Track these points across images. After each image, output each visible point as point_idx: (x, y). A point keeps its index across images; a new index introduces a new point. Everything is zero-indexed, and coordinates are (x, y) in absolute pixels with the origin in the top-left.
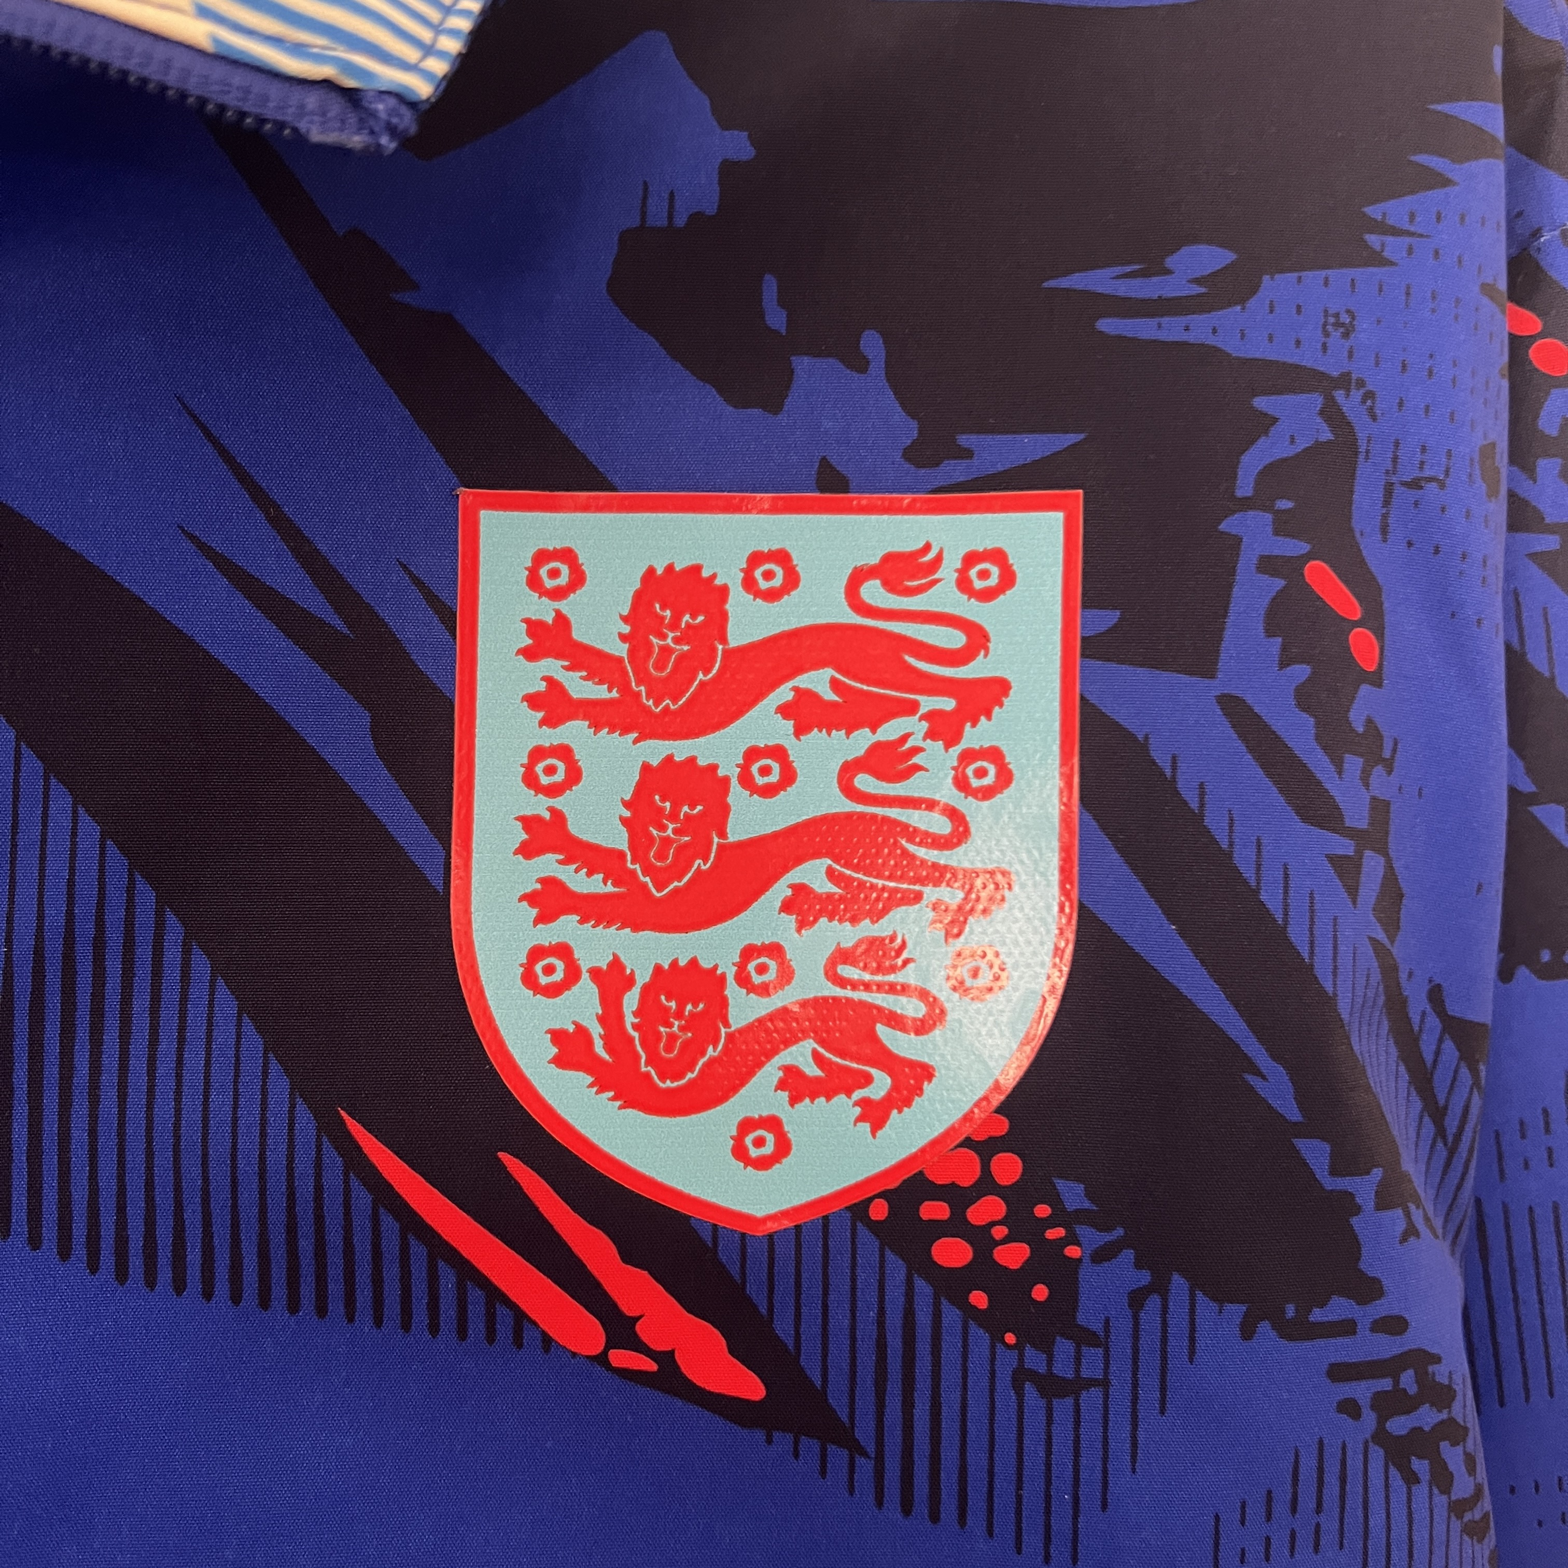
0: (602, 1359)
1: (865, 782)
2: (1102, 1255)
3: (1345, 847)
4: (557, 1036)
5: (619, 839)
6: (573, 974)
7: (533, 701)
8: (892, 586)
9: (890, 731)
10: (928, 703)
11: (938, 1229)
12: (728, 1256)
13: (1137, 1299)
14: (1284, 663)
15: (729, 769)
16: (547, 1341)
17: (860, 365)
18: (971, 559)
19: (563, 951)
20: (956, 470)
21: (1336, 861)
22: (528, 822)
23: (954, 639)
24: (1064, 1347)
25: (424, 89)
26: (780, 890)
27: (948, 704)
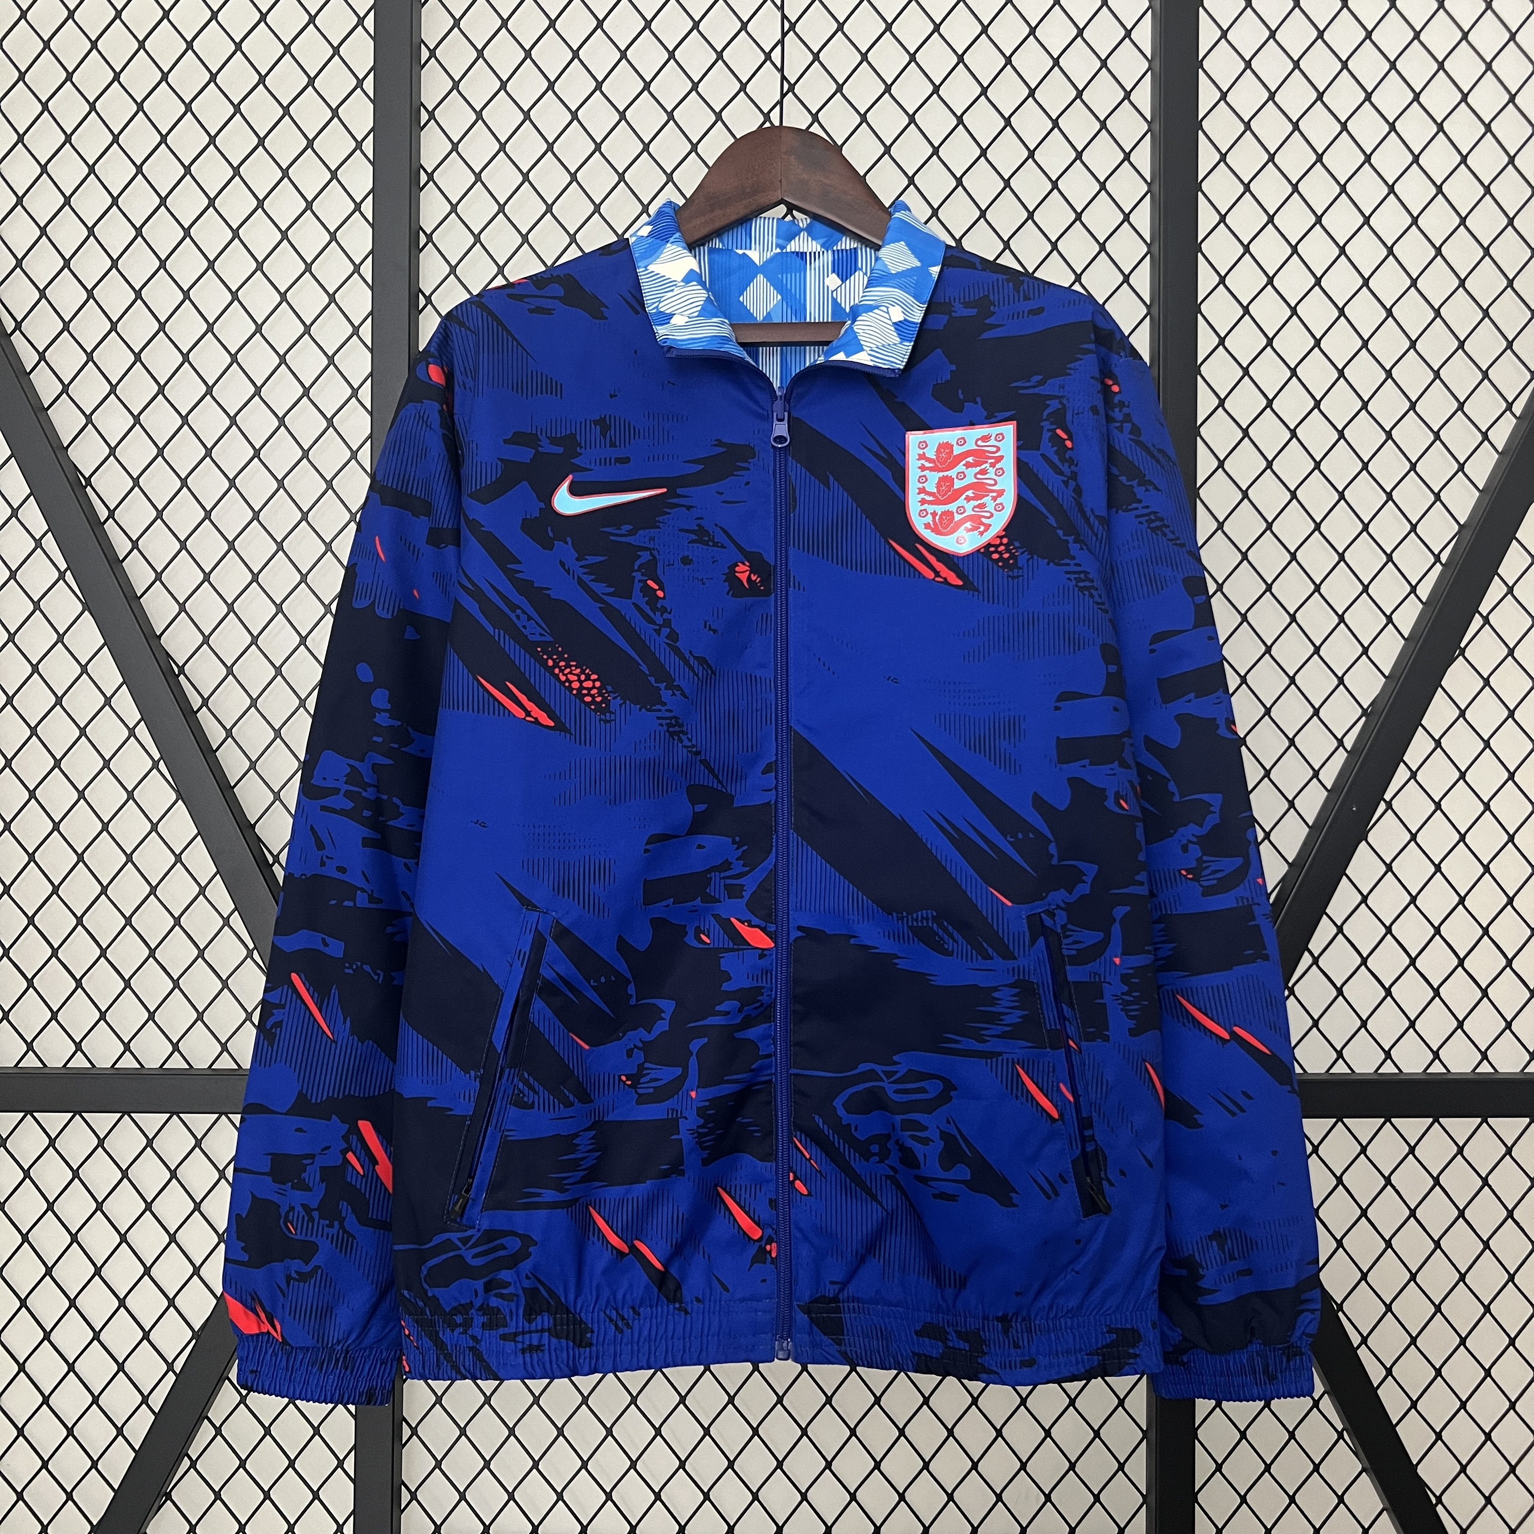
0: (934, 579)
1: (979, 476)
2: (1022, 553)
3: (1065, 479)
4: (925, 524)
5: (935, 490)
6: (927, 514)
7: (919, 468)
8: (983, 441)
9: (983, 467)
10: (990, 461)
11: (993, 552)
12: (956, 560)
13: (1028, 560)
14: (1052, 447)
15: (954, 476)
16: (924, 577)
17: (976, 403)
18: (997, 435)
19: (925, 510)
20: (993, 420)
21: (1063, 481)
22: (919, 489)
23: (994, 449)
24: (1016, 570)
25: (902, 367)
26: (964, 496)
27: (993, 461)
